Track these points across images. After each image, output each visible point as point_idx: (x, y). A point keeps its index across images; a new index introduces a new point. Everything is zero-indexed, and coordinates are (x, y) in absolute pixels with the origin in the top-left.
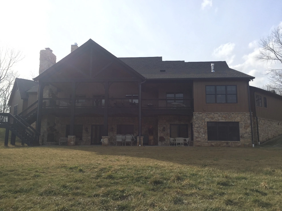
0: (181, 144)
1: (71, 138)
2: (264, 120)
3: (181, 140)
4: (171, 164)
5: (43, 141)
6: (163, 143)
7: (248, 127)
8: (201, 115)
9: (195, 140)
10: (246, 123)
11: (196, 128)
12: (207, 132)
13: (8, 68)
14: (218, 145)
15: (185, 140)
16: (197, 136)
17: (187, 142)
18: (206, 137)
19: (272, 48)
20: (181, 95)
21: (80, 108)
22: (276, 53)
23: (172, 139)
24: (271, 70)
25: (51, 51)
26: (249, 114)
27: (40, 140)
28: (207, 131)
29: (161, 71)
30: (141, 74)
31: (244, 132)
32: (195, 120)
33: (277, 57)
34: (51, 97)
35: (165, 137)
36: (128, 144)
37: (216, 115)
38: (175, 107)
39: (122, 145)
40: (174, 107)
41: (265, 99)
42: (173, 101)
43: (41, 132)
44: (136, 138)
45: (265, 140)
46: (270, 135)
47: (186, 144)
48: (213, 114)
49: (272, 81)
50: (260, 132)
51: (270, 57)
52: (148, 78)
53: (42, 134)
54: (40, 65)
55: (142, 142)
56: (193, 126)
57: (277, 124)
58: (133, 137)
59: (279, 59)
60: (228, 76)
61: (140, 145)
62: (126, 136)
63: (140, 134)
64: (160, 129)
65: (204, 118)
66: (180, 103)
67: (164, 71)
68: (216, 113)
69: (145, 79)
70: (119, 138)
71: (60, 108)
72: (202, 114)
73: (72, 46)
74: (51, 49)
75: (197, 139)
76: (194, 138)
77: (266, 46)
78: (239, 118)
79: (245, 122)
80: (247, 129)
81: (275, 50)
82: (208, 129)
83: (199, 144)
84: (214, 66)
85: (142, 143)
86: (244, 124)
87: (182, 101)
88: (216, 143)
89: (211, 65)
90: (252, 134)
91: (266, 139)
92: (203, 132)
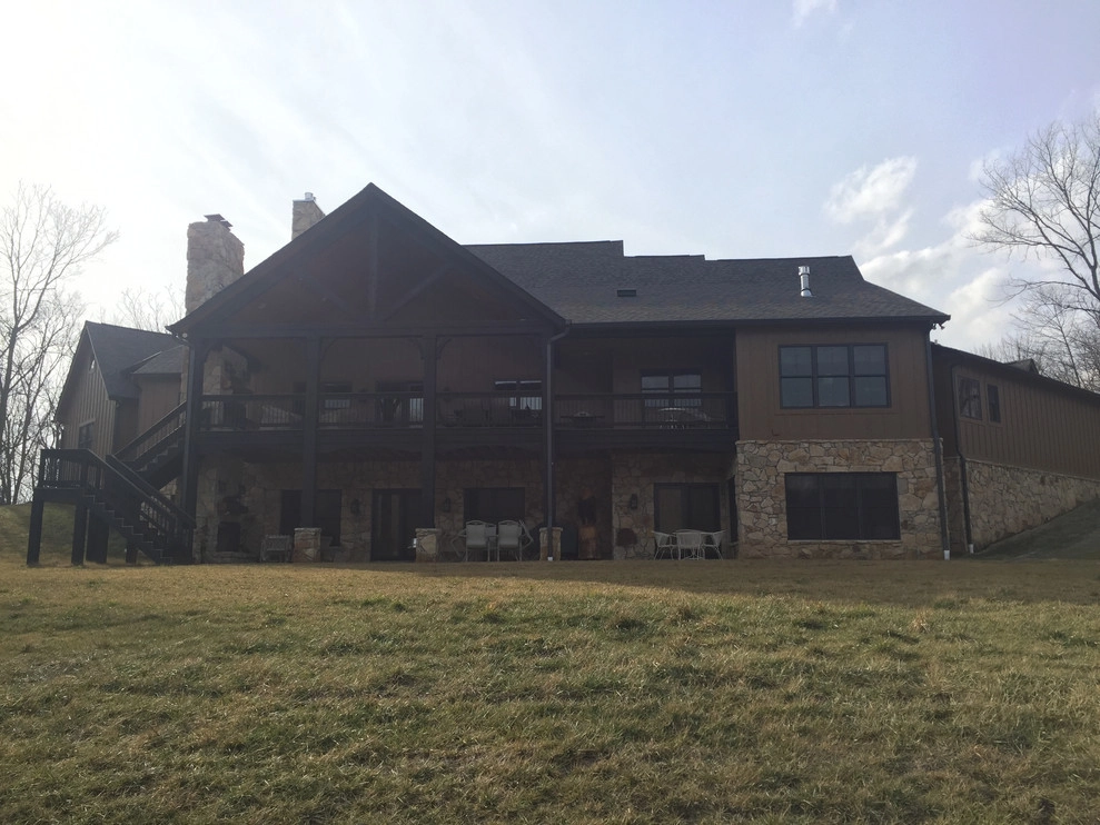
0: (693, 553)
1: (306, 534)
2: (990, 466)
3: (693, 539)
4: (666, 591)
5: (203, 549)
6: (632, 552)
7: (929, 489)
8: (763, 451)
9: (742, 539)
10: (921, 477)
11: (747, 498)
12: (785, 510)
13: (47, 284)
14: (824, 553)
15: (709, 540)
16: (749, 523)
17: (717, 545)
18: (783, 526)
19: (1028, 203)
20: (693, 381)
21: (336, 428)
22: (1040, 223)
23: (661, 536)
24: (1023, 283)
25: (227, 225)
26: (930, 445)
27: (195, 546)
28: (784, 504)
29: (622, 294)
30: (551, 308)
31: (913, 508)
32: (744, 469)
33: (1046, 238)
34: (230, 392)
35: (636, 531)
36: (507, 555)
37: (817, 450)
38: (674, 424)
39: (485, 560)
40: (670, 423)
41: (993, 391)
42: (667, 401)
43: (197, 515)
44: (535, 534)
45: (994, 539)
46: (1011, 520)
47: (711, 554)
48: (806, 445)
49: (1025, 326)
50: (973, 510)
51: (1021, 237)
52: (576, 321)
53: (200, 524)
54: (189, 279)
55: (558, 546)
56: (737, 490)
57: (1039, 480)
58: (523, 532)
59: (1051, 244)
60: (858, 312)
61: (550, 559)
62: (503, 528)
63: (550, 518)
64: (621, 501)
65: (774, 459)
66: (690, 407)
67: (632, 294)
68: (816, 443)
69: (567, 323)
70: (477, 534)
71: (262, 429)
72: (768, 446)
73: (297, 204)
74: (227, 218)
75: (750, 535)
76: (742, 531)
77: (1005, 196)
78: (896, 459)
79: (917, 474)
80: (923, 498)
81: (1038, 212)
82: (788, 499)
83: (759, 553)
84: (811, 276)
85: (559, 550)
86: (914, 481)
87: (698, 402)
88: (816, 547)
89: (798, 271)
90: (942, 515)
91: (997, 533)
92: (770, 510)
